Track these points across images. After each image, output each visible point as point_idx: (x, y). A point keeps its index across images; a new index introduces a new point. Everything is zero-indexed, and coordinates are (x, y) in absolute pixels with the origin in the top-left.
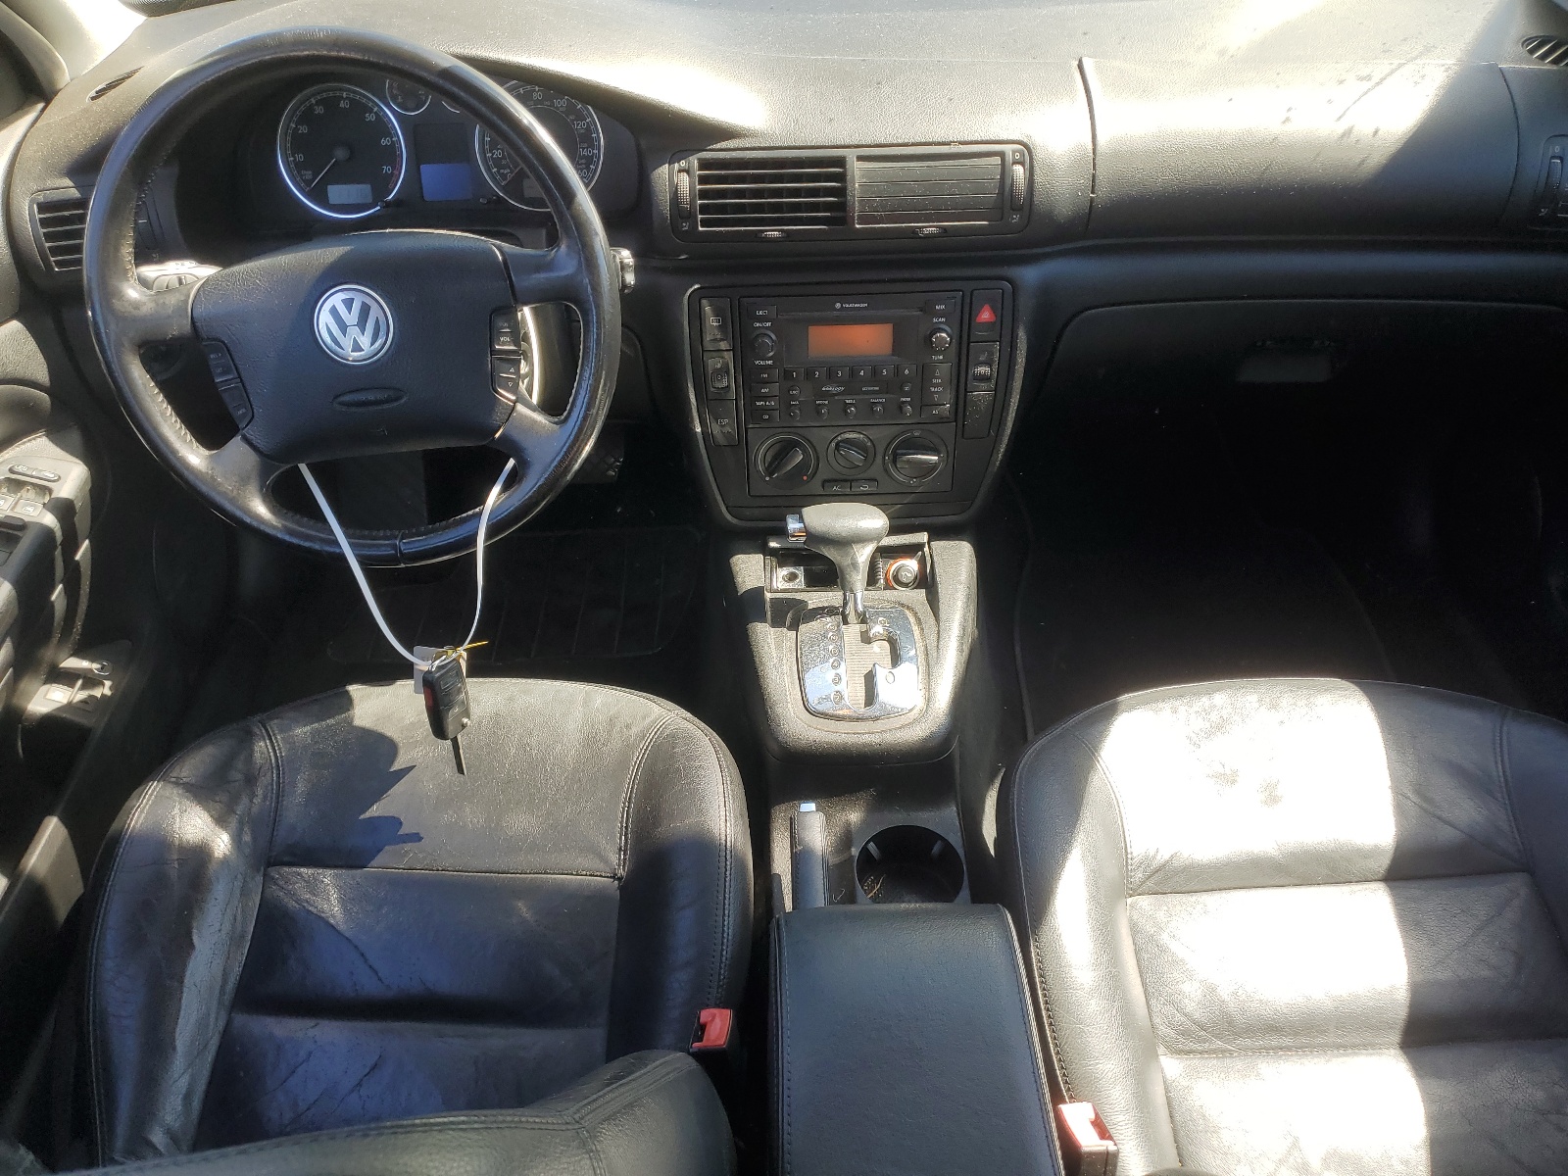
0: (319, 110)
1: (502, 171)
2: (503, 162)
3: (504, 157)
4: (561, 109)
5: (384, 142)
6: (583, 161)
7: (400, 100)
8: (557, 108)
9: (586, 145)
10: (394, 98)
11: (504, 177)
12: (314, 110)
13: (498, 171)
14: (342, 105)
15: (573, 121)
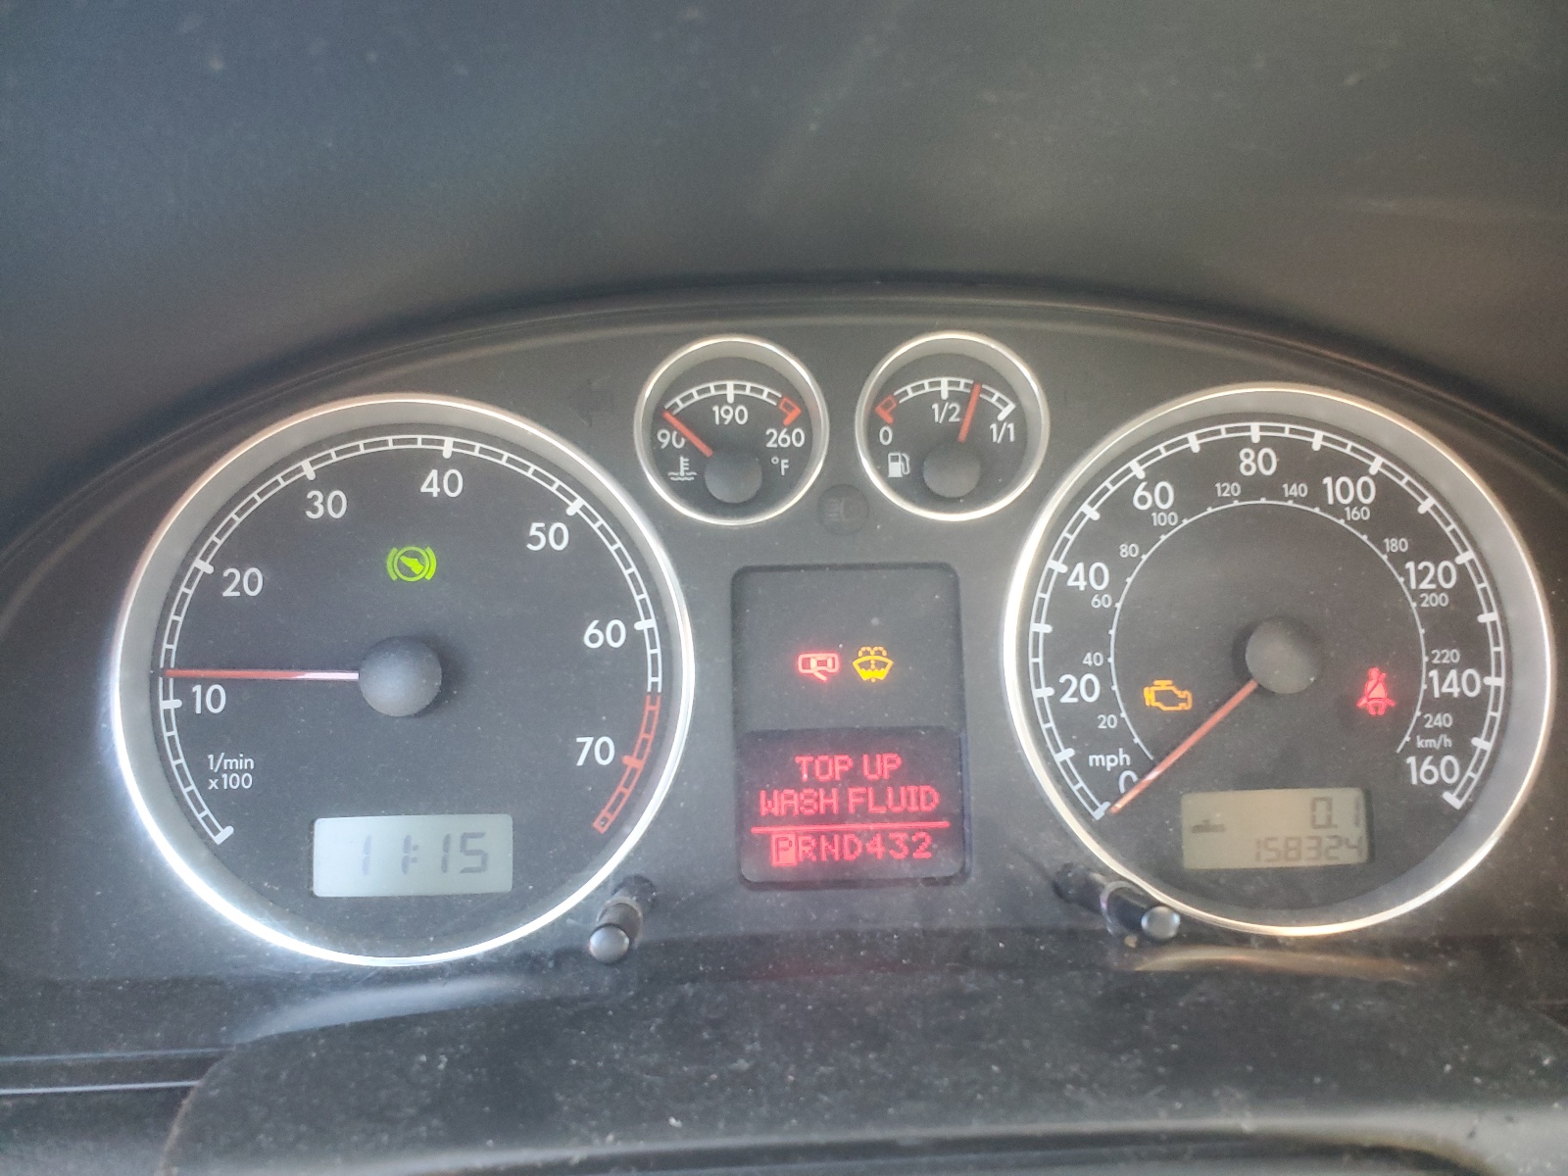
0: (328, 506)
1: (1094, 759)
2: (1107, 722)
3: (1107, 703)
4: (1354, 514)
5: (598, 636)
6: (1442, 720)
7: (683, 472)
8: (1337, 509)
9: (1452, 655)
10: (664, 461)
11: (1104, 785)
12: (310, 505)
13: (1080, 761)
14: (431, 485)
15: (1399, 559)
